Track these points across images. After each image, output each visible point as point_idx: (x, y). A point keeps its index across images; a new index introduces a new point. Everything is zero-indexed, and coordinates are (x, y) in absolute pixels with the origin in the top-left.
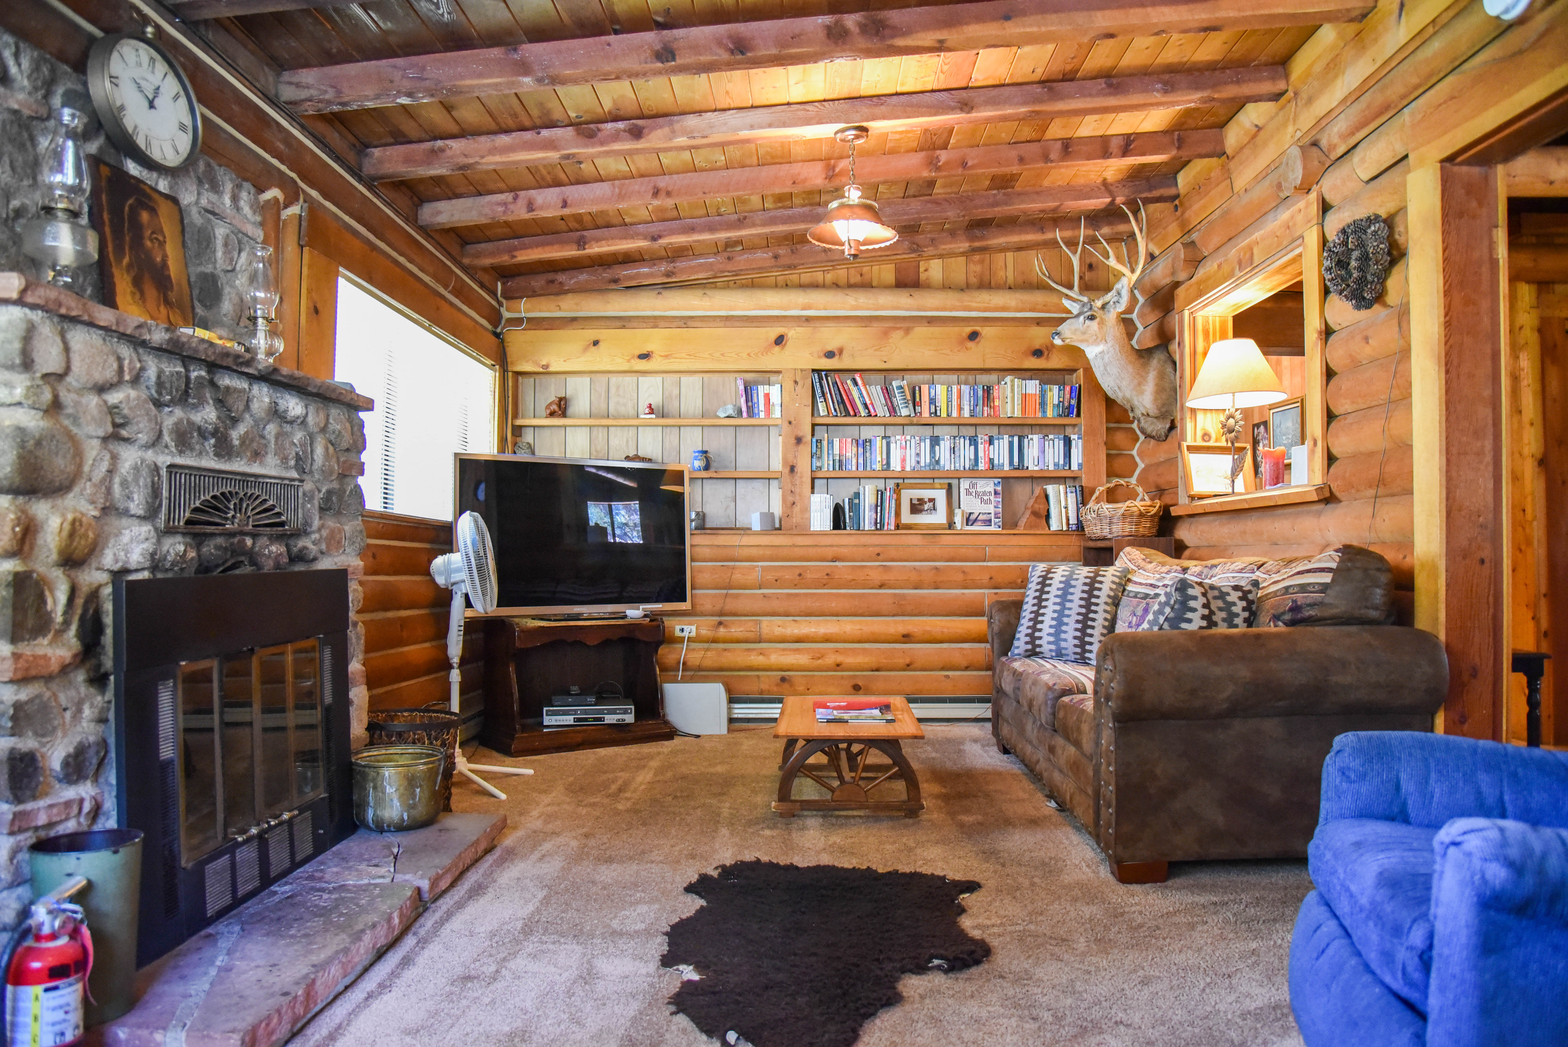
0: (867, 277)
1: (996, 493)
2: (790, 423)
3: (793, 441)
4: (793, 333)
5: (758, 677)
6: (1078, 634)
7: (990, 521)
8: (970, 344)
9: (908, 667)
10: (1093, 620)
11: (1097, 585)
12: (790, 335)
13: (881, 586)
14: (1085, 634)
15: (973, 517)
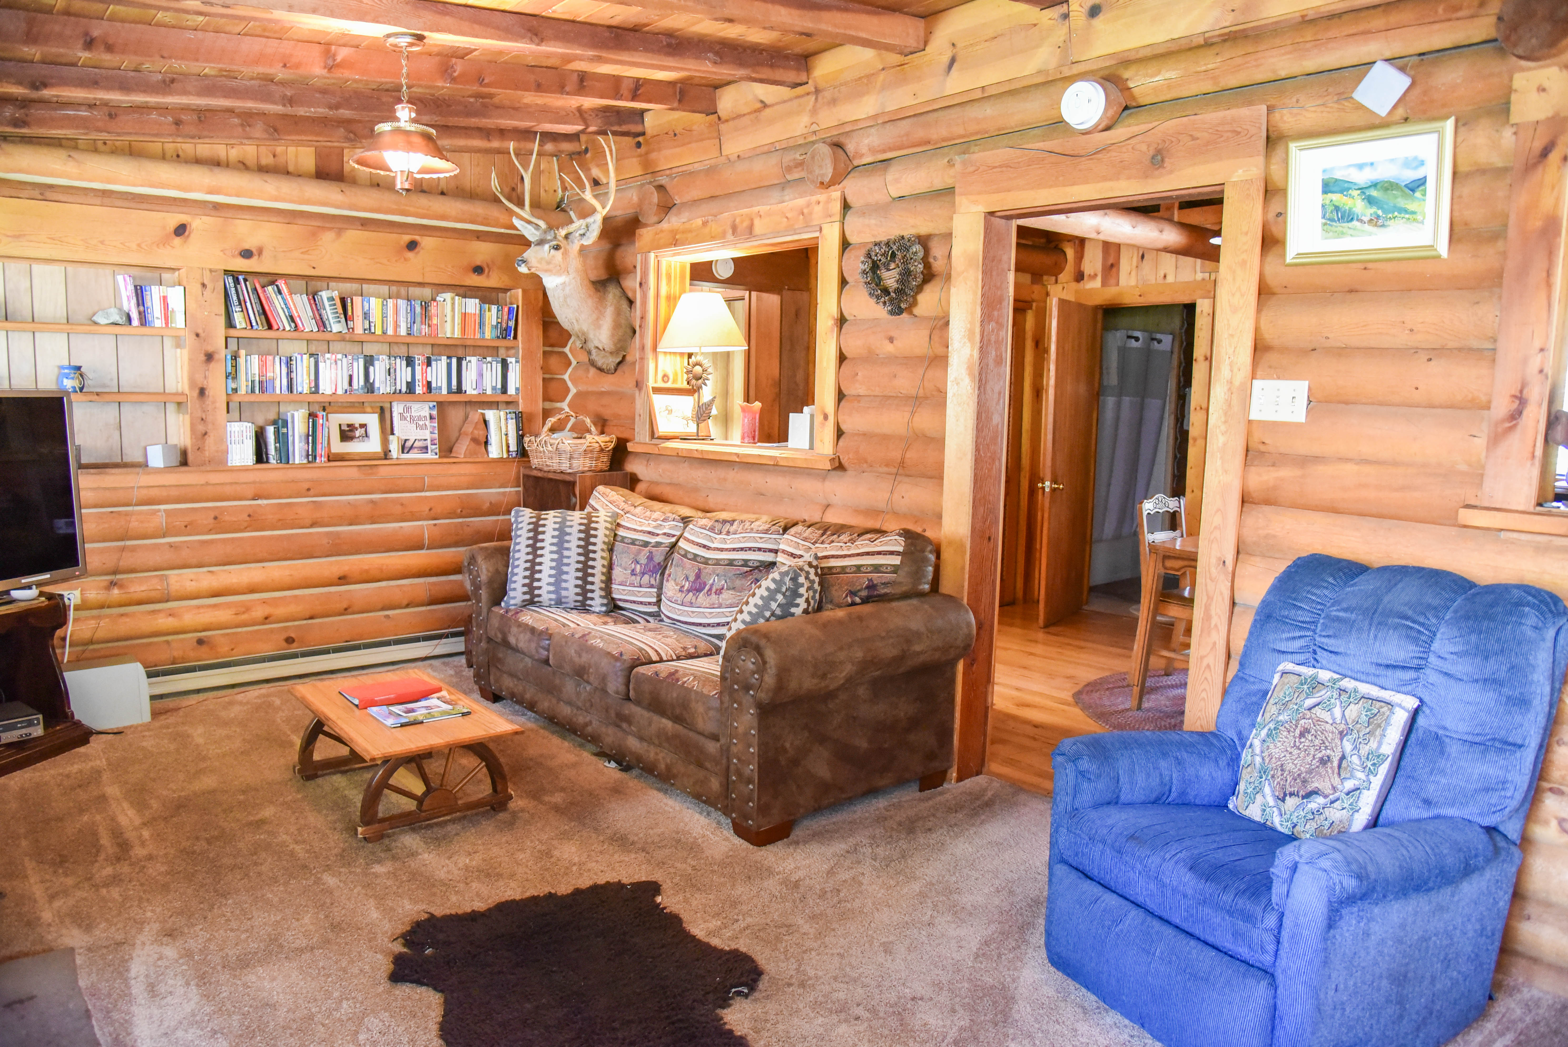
0: (281, 160)
1: (431, 418)
2: (197, 335)
3: (202, 357)
4: (198, 223)
5: (168, 642)
6: (580, 582)
7: (426, 448)
8: (410, 255)
9: (346, 611)
10: (593, 567)
11: (592, 532)
12: (192, 225)
13: (312, 525)
15: (408, 444)
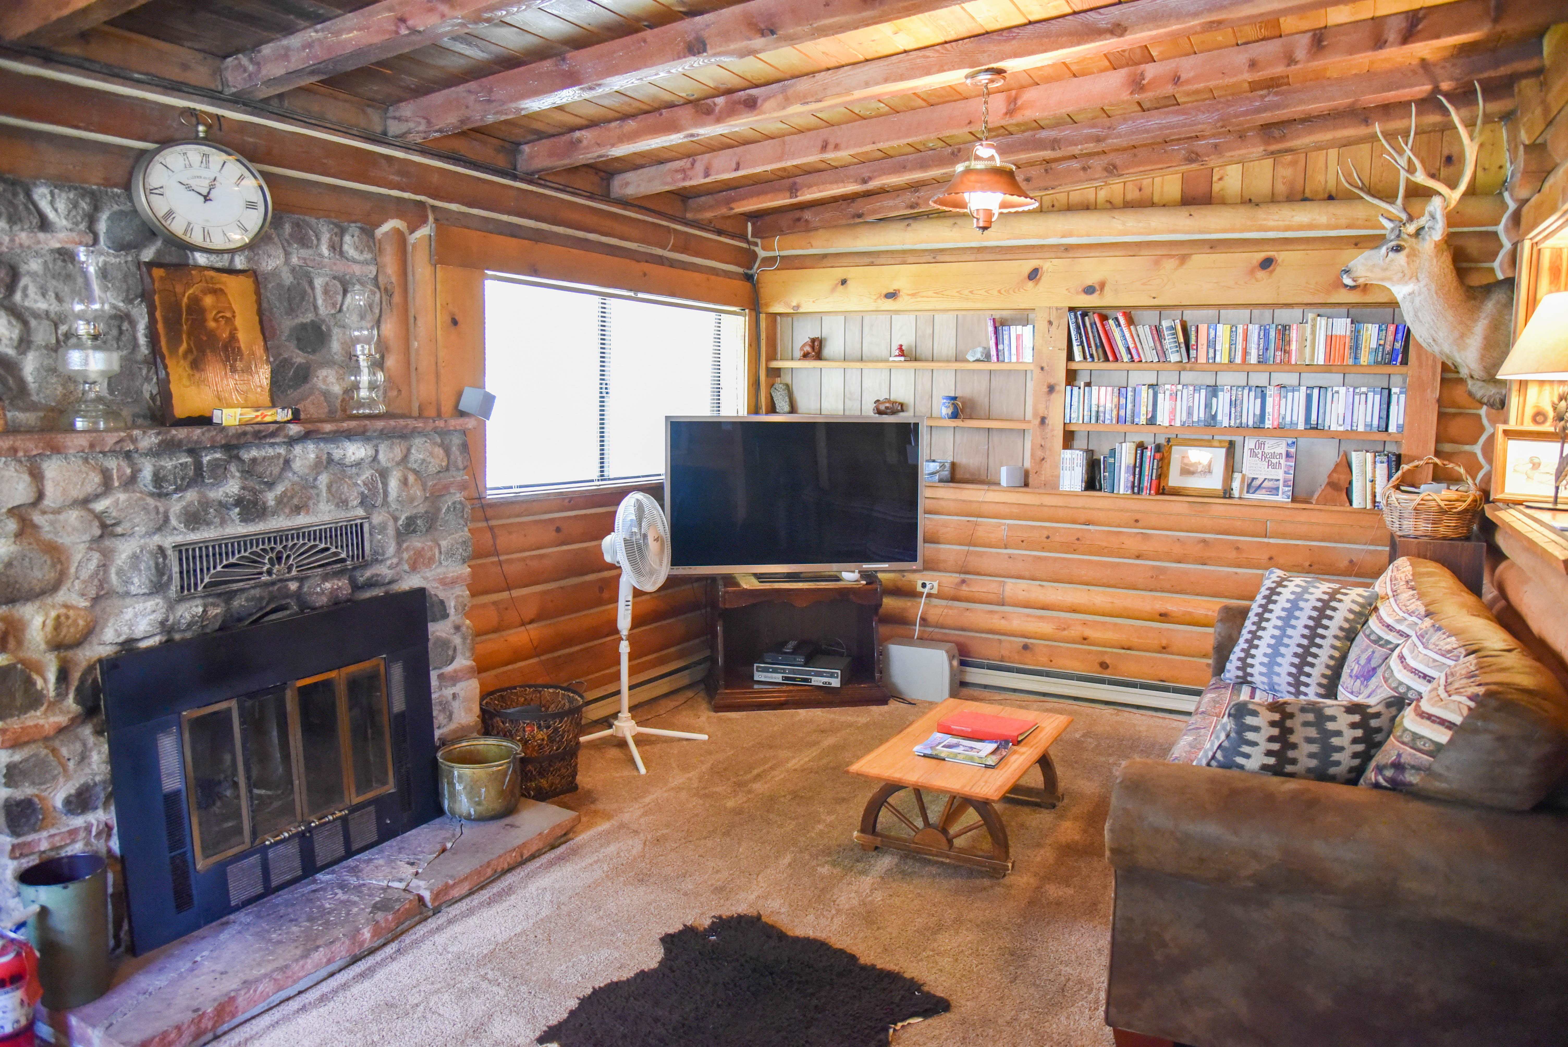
0: (1147, 192)
1: (1288, 455)
2: (1042, 369)
3: (1045, 389)
4: (1048, 266)
5: (1000, 641)
6: (1294, 670)
7: (1277, 489)
8: (1261, 274)
9: (1164, 649)
10: (1315, 656)
11: (1329, 612)
12: (1045, 268)
13: (1138, 557)
14: (1301, 672)
15: (1256, 483)
